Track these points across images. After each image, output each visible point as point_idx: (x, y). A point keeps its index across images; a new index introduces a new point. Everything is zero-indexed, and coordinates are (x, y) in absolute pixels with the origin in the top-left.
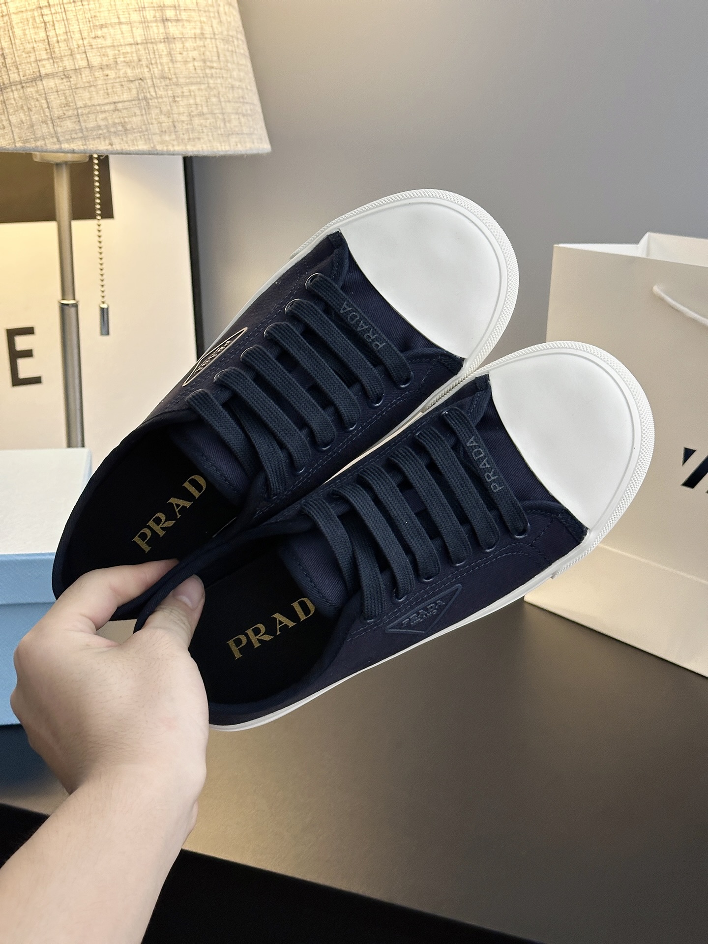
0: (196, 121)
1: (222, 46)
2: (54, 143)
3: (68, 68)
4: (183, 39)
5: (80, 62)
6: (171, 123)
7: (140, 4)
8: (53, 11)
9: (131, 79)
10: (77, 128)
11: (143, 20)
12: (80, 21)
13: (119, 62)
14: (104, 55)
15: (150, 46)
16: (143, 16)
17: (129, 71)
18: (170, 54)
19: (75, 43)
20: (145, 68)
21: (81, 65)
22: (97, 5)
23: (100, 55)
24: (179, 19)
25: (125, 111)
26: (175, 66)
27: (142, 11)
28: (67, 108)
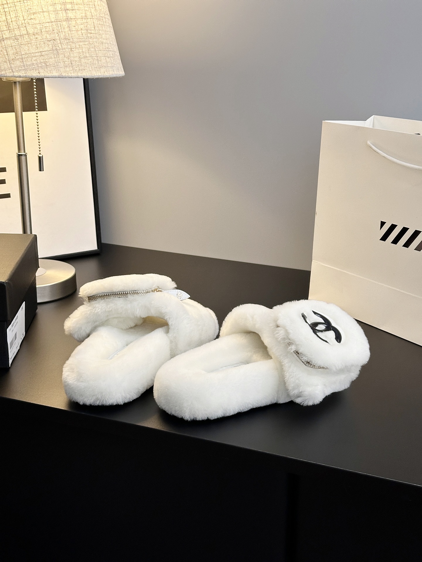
0: (83, 61)
1: (97, 22)
2: (10, 73)
3: (17, 35)
4: (75, 19)
5: (23, 32)
6: (70, 62)
7: (53, 2)
8: (9, 7)
9: (49, 40)
10: (22, 65)
11: (55, 9)
12: (22, 11)
13: (42, 31)
14: (35, 28)
15: (58, 22)
16: (55, 8)
17: (48, 36)
18: (69, 27)
19: (20, 22)
20: (56, 34)
21: (23, 33)
22: (32, 3)
23: (33, 28)
24: (74, 9)
25: (46, 56)
26: (72, 33)
27: (55, 5)
28: (17, 55)
